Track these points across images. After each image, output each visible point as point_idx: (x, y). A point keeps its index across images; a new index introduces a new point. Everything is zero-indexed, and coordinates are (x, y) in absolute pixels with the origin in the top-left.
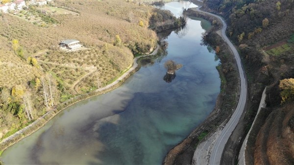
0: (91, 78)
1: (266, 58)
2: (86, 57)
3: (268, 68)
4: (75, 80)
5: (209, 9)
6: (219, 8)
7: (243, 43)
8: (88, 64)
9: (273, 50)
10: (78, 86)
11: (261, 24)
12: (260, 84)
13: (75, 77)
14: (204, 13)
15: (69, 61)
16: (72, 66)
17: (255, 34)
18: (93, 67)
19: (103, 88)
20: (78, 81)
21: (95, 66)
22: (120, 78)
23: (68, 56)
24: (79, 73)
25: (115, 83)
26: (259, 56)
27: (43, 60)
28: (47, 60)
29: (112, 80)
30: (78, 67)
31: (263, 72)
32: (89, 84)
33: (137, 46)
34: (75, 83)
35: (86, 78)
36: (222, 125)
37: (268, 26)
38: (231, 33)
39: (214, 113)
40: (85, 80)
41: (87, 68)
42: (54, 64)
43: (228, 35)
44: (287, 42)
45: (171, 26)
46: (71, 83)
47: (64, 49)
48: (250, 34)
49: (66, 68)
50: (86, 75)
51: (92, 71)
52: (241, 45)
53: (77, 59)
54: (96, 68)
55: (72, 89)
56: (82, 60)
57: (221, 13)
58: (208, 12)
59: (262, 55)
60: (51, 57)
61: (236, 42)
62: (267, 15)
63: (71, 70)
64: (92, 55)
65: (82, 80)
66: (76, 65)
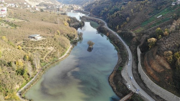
0: (52, 53)
1: (134, 35)
2: (47, 43)
3: (136, 38)
4: (44, 55)
5: (94, 16)
6: (100, 15)
7: (119, 30)
8: (49, 46)
9: (136, 31)
10: (47, 58)
11: (126, 20)
12: (135, 46)
13: (44, 54)
14: (92, 18)
15: (38, 46)
16: (40, 48)
17: (124, 25)
18: (52, 47)
19: (61, 58)
20: (46, 56)
21: (53, 47)
22: (67, 52)
23: (37, 43)
24: (45, 51)
25: (65, 54)
26: (131, 34)
27: (22, 47)
28: (25, 46)
29: (64, 53)
30: (44, 48)
31: (134, 41)
32: (52, 56)
33: (68, 36)
34: (45, 57)
35: (50, 54)
36: (126, 63)
37: (129, 21)
38: (111, 26)
39: (119, 60)
40: (50, 55)
41: (49, 49)
42: (30, 48)
43: (110, 27)
44: (141, 27)
45: (78, 25)
46: (42, 57)
47: (33, 39)
48: (122, 26)
49: (38, 50)
50: (49, 52)
51: (52, 50)
52: (118, 31)
53: (42, 44)
54: (53, 48)
55: (44, 60)
56: (45, 45)
57: (101, 17)
58: (93, 17)
59: (131, 33)
60: (27, 44)
61: (115, 30)
62: (128, 16)
63: (40, 50)
64: (50, 41)
65: (48, 55)
66: (42, 48)
